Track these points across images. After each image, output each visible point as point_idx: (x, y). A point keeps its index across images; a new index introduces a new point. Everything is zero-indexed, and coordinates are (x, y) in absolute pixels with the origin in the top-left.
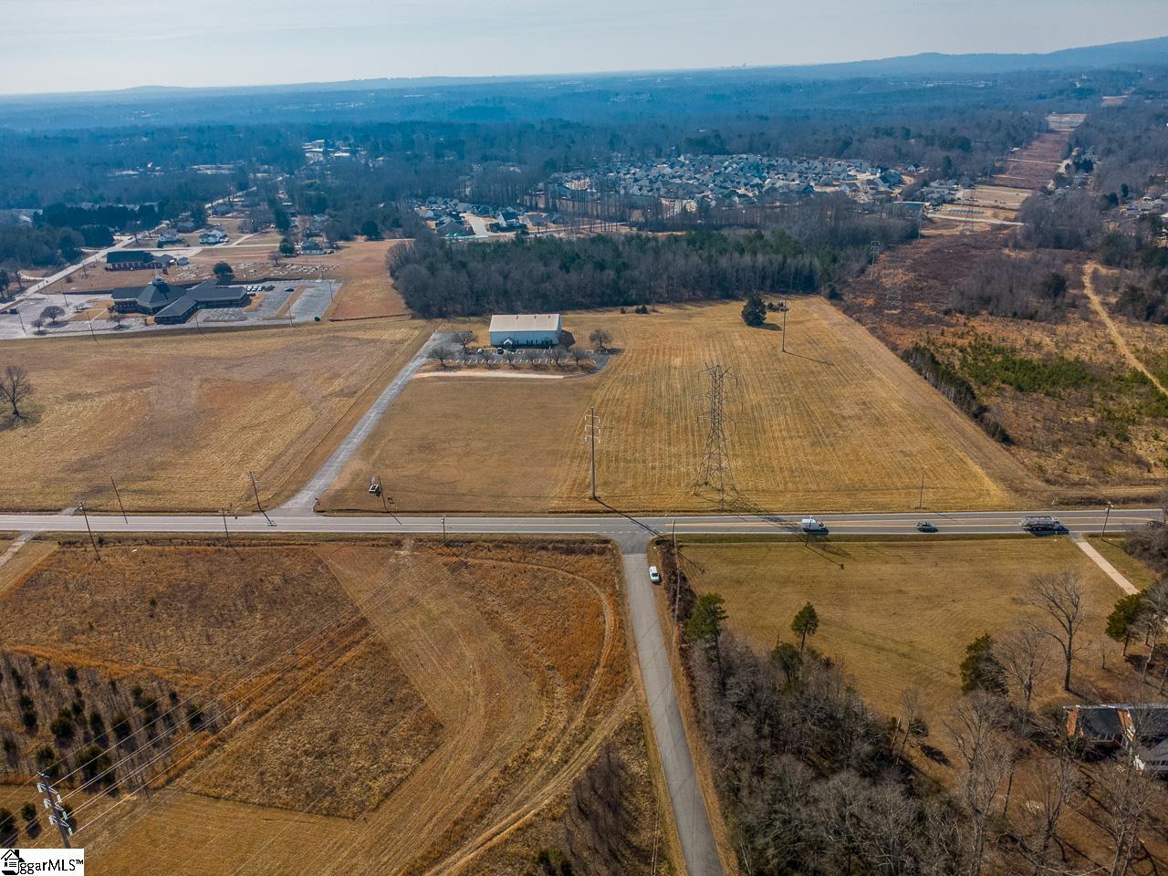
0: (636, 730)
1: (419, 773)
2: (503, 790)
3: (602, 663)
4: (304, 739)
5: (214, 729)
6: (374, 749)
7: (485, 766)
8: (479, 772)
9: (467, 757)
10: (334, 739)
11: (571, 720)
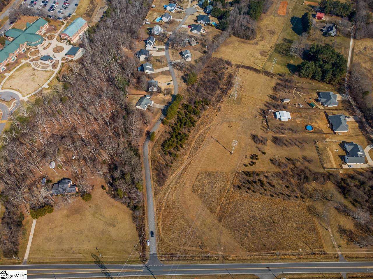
0: (156, 193)
1: (194, 181)
2: (179, 179)
3: (162, 211)
4: (217, 186)
5: (234, 186)
6: (204, 185)
7: (183, 184)
8: (184, 182)
9: (186, 185)
10: (212, 187)
11: (168, 195)
